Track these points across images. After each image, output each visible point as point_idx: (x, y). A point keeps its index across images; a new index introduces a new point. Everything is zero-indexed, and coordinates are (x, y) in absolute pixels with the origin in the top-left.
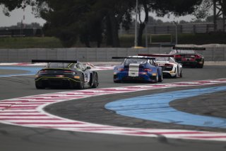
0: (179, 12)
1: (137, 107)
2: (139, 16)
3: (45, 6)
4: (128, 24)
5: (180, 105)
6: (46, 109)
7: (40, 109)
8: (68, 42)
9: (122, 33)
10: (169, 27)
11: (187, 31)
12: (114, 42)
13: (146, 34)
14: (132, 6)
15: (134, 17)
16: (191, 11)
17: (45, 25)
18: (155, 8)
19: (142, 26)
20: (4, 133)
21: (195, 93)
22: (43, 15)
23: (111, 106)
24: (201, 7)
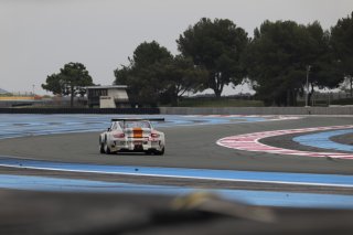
0: (331, 87)
1: (310, 141)
2: (308, 89)
3: (255, 83)
4: (302, 93)
5: (335, 139)
6: (260, 141)
7: (256, 141)
8: (268, 103)
9: (298, 99)
10: (324, 95)
11: (336, 98)
12: (294, 103)
13: (312, 99)
14: (304, 83)
15: (306, 89)
16: (338, 86)
17: (256, 95)
18: (317, 84)
19: (310, 94)
20: (239, 154)
21: (343, 132)
22: (254, 88)
23: (296, 139)
24: (343, 84)
